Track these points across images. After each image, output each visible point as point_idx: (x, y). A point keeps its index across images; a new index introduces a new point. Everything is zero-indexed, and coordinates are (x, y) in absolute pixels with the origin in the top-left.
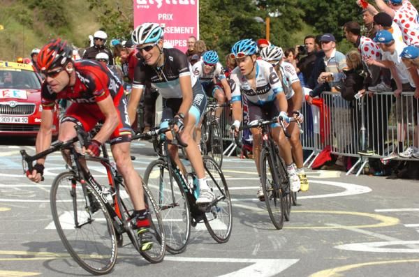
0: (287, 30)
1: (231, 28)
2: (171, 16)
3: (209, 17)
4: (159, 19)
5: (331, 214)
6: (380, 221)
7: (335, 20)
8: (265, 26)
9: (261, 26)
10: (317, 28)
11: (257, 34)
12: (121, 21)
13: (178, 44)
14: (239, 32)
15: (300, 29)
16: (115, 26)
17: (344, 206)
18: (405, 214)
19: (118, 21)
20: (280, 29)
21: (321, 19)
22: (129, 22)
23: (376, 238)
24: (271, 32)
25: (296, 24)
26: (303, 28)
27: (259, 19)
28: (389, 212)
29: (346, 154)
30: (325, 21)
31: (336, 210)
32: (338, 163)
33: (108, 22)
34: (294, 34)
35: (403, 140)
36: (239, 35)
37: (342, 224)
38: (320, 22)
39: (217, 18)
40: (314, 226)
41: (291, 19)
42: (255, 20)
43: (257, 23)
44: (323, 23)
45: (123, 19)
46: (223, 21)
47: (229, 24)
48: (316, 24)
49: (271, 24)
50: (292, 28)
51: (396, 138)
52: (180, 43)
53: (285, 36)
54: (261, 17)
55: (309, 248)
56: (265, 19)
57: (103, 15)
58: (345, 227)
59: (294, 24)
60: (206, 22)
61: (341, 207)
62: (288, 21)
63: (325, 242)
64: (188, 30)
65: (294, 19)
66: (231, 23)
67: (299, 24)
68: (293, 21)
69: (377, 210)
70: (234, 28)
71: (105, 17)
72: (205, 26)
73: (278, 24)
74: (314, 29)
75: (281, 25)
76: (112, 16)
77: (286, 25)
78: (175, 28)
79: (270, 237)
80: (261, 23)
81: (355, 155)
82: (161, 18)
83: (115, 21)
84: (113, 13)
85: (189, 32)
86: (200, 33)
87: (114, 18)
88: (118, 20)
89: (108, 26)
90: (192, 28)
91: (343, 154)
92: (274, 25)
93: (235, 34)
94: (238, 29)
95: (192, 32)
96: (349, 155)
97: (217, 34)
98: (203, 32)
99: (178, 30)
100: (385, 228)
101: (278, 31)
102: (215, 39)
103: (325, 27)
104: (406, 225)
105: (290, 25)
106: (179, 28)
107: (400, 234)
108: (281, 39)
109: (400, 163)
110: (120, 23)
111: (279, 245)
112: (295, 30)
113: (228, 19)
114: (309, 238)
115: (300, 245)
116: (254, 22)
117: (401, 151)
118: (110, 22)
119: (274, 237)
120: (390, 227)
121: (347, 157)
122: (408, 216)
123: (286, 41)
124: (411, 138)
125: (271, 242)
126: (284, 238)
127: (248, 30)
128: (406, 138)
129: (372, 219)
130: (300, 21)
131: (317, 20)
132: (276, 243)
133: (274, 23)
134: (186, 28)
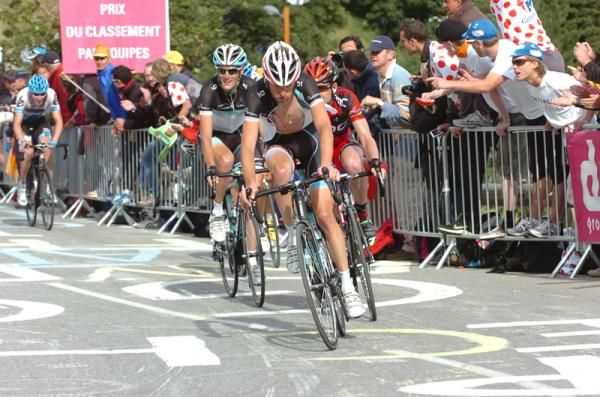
0: (320, 26)
1: (225, 25)
2: (122, 7)
3: (186, 7)
4: (102, 13)
5: (395, 334)
6: (475, 345)
7: (399, 8)
8: (283, 20)
9: (276, 21)
10: (371, 22)
11: (268, 35)
12: (39, 17)
13: (134, 55)
14: (238, 32)
15: (340, 24)
16: (28, 26)
17: (415, 319)
18: (518, 331)
19: (34, 18)
20: (307, 26)
21: (376, 7)
22: (52, 19)
23: (469, 372)
24: (292, 30)
25: (334, 16)
26: (346, 24)
27: (271, 9)
28: (490, 329)
29: (419, 233)
30: (383, 10)
31: (403, 327)
32: (405, 248)
33: (16, 20)
34: (332, 34)
35: (512, 208)
36: (240, 36)
37: (412, 351)
38: (375, 12)
39: (200, 9)
40: (366, 355)
41: (326, 7)
42: (265, 12)
43: (269, 16)
44: (379, 14)
45: (41, 14)
46: (211, 14)
47: (221, 19)
48: (368, 15)
49: (292, 18)
50: (328, 22)
51: (501, 203)
52: (138, 53)
53: (316, 36)
54: (275, 5)
55: (356, 392)
56: (281, 10)
57: (7, 8)
58: (416, 356)
59: (330, 17)
60: (182, 17)
61: (413, 321)
62: (320, 12)
63: (383, 380)
64: (150, 31)
65: (331, 8)
66: (225, 17)
67: (339, 16)
68: (329, 12)
69: (470, 326)
70: (230, 26)
71: (12, 11)
72: (181, 23)
73: (304, 18)
74: (365, 23)
75: (309, 17)
76: (24, 10)
77: (316, 17)
78: (130, 27)
79: (291, 376)
80: (276, 16)
81: (434, 235)
82: (106, 12)
83: (28, 17)
84: (24, 4)
85: (152, 35)
86: (172, 36)
87: (28, 13)
88: (35, 15)
89: (18, 25)
90: (158, 28)
91: (413, 233)
92: (298, 20)
93: (233, 35)
94: (237, 27)
95: (157, 34)
96: (424, 234)
97: (202, 36)
98: (177, 33)
99: (134, 31)
100: (484, 355)
101: (305, 29)
102: (198, 45)
103: (384, 21)
104: (520, 350)
105: (325, 18)
106: (136, 27)
107: (509, 365)
108: (309, 44)
109: (508, 246)
110: (37, 20)
111: (307, 388)
112: (334, 27)
113: (219, 10)
114: (357, 375)
115: (343, 386)
116: (262, 14)
117: (510, 225)
118: (20, 19)
119: (299, 375)
120: (492, 355)
121: (420, 238)
122: (524, 334)
123: (318, 45)
124: (526, 203)
125: (292, 384)
126: (315, 377)
127: (253, 28)
128: (518, 204)
129: (463, 340)
130: (341, 11)
131: (368, 8)
132: (302, 386)
133: (296, 15)
134: (147, 28)
